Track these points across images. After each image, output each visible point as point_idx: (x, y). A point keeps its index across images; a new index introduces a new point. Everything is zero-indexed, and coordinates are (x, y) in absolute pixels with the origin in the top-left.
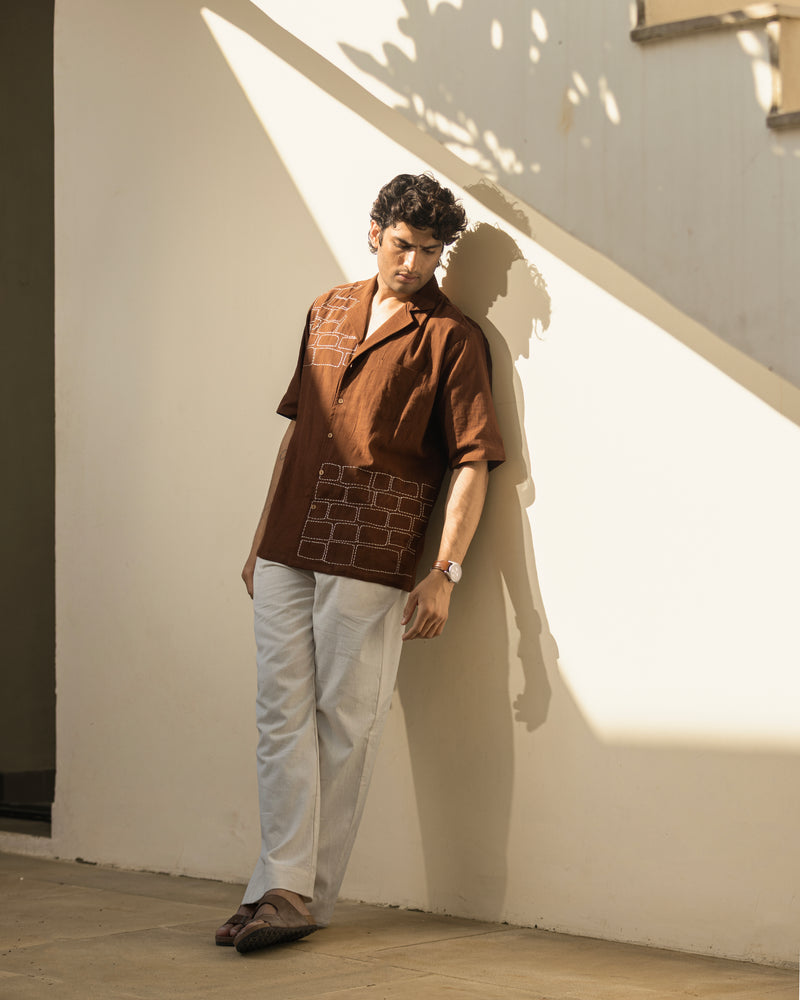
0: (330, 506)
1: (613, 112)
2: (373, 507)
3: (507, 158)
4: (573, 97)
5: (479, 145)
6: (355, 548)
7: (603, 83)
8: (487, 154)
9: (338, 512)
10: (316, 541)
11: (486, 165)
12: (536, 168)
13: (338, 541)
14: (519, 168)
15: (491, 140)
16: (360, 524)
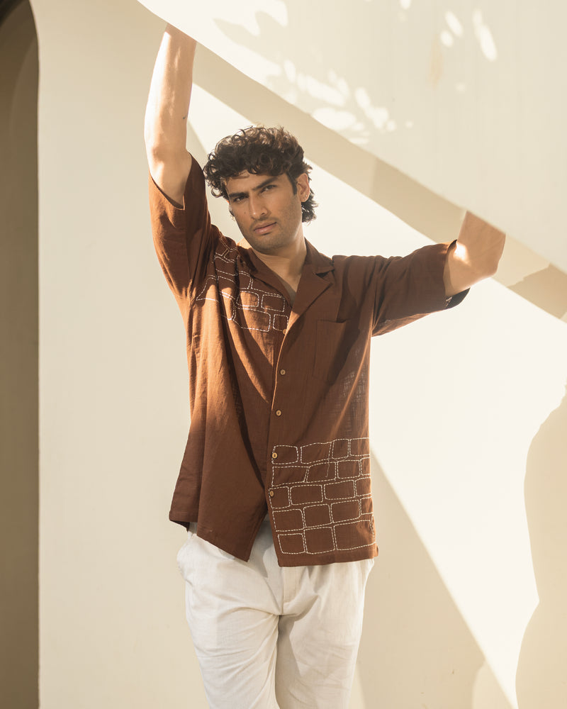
0: (290, 490)
1: (489, 48)
2: (337, 480)
3: (380, 117)
4: (446, 39)
5: (352, 106)
6: (333, 529)
7: (477, 18)
8: (360, 115)
9: (300, 495)
10: (292, 533)
11: (359, 127)
12: (409, 124)
13: (313, 528)
14: (392, 126)
15: (363, 98)
16: (329, 503)
